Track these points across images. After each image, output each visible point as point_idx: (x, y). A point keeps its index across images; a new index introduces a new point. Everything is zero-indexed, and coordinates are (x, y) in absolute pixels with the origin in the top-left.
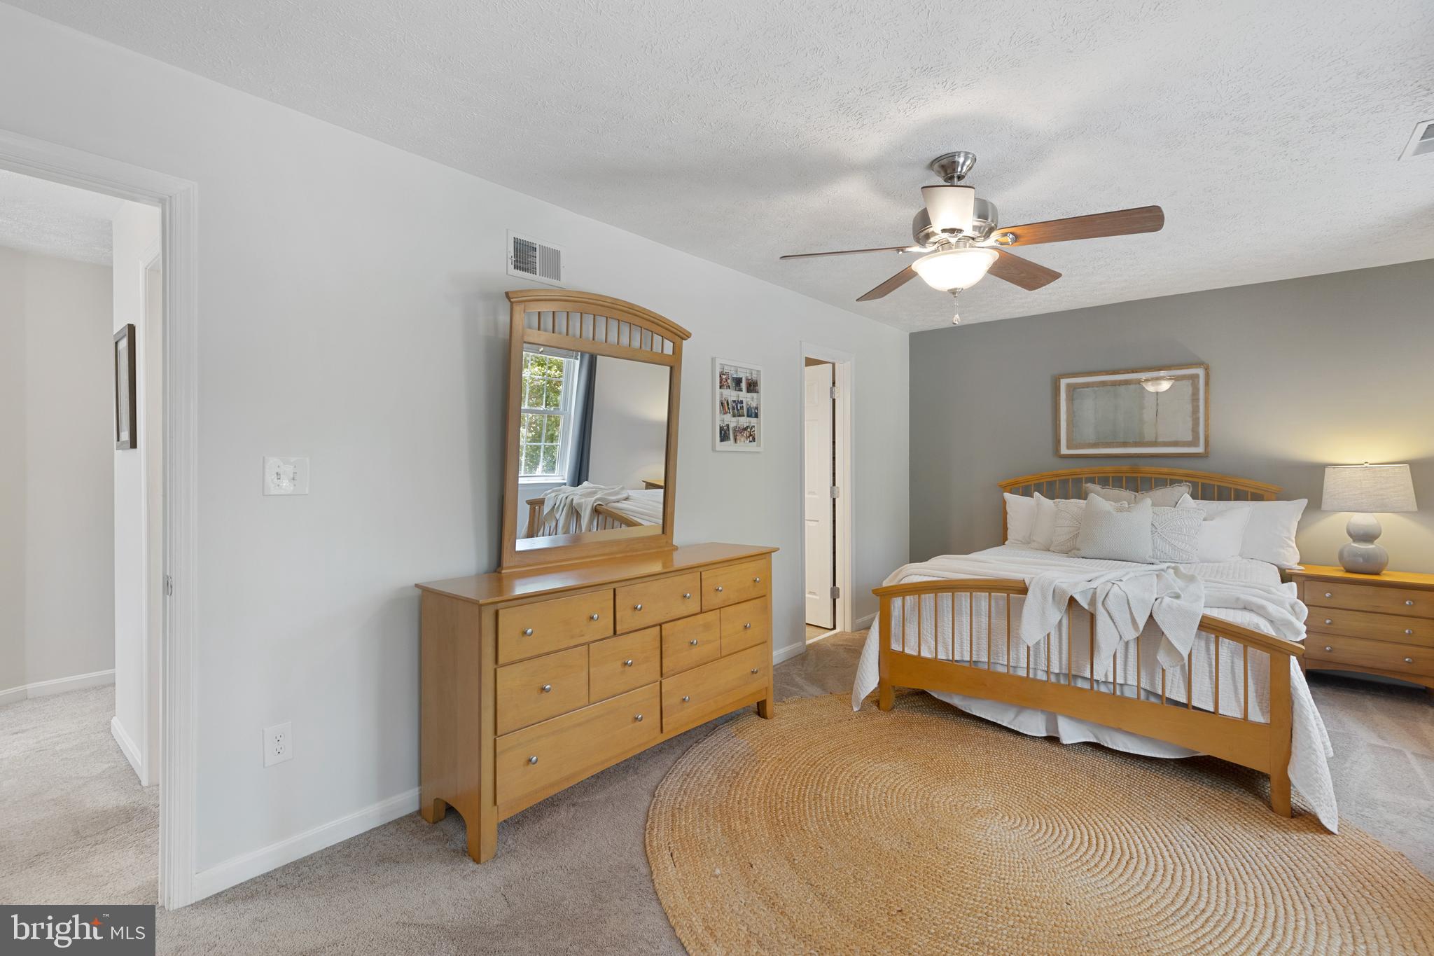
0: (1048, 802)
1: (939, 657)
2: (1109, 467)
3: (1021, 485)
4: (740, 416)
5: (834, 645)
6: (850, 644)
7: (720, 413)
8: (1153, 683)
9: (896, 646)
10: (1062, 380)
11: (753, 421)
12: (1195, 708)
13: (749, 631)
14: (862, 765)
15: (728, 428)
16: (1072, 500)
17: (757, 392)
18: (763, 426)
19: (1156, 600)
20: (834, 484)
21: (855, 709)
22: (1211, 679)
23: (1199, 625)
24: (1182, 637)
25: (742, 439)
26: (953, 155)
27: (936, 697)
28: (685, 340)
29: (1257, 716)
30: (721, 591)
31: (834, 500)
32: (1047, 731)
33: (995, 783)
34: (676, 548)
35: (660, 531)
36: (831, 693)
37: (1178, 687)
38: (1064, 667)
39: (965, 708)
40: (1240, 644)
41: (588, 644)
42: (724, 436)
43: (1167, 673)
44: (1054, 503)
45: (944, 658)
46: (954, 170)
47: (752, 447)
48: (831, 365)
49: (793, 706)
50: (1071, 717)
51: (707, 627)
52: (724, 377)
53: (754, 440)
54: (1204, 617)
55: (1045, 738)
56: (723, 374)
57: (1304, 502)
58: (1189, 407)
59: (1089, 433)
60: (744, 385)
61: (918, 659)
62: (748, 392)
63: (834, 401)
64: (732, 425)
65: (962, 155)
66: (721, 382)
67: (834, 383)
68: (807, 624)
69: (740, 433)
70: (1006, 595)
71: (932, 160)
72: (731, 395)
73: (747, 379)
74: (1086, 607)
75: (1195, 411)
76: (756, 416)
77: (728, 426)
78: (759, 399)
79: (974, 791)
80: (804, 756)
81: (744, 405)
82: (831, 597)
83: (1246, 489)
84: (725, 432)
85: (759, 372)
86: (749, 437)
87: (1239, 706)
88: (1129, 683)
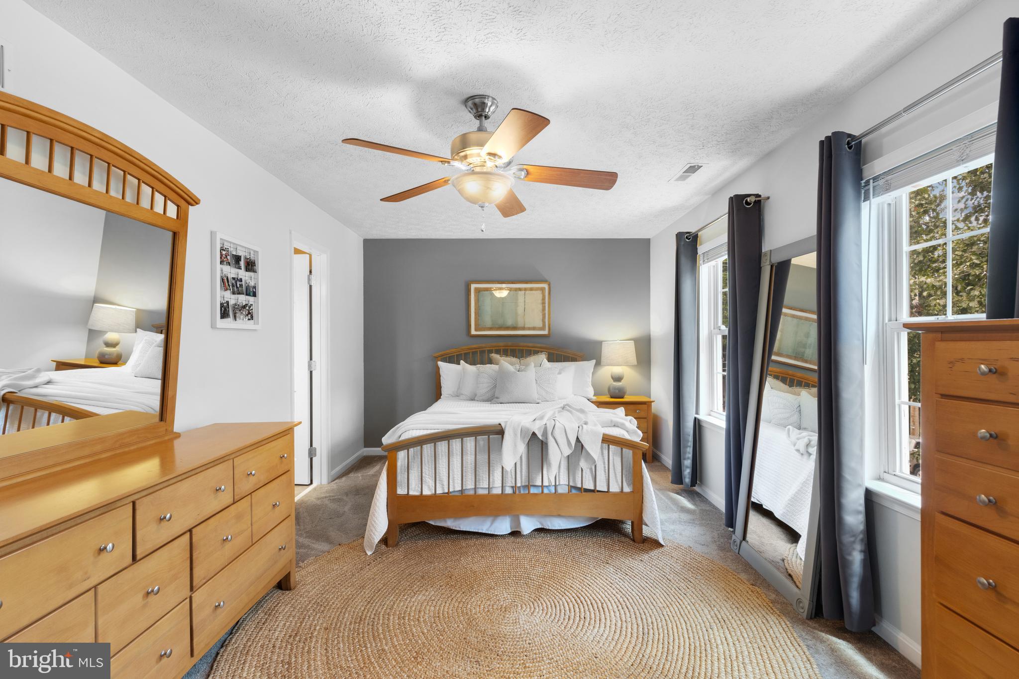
0: (539, 582)
1: (438, 492)
2: (501, 343)
3: (448, 356)
4: (239, 294)
5: (318, 499)
6: (332, 495)
7: (221, 289)
8: (574, 481)
9: (401, 491)
10: (472, 285)
11: (251, 299)
12: (598, 491)
13: (277, 509)
14: (402, 604)
15: (228, 305)
16: (487, 365)
17: (255, 271)
18: (262, 304)
19: (579, 427)
20: (311, 359)
21: (369, 553)
22: (605, 472)
23: (602, 440)
24: (594, 448)
25: (242, 317)
26: (483, 97)
27: (433, 524)
28: (192, 205)
29: (627, 489)
30: (254, 475)
31: (311, 372)
32: (511, 529)
33: (500, 580)
34: (178, 435)
35: (157, 419)
36: (340, 545)
37: (589, 480)
38: (523, 481)
39: (455, 527)
40: (618, 448)
41: (95, 587)
42: (224, 314)
43: (584, 471)
44: (476, 367)
45: (441, 492)
46: (483, 110)
47: (250, 325)
48: (308, 256)
49: (311, 569)
50: (527, 515)
51: (239, 517)
52: (224, 253)
53: (252, 318)
54: (604, 434)
55: (509, 534)
56: (223, 250)
57: (594, 362)
58: (540, 307)
59: (488, 320)
60: (242, 263)
61: (421, 498)
62: (246, 271)
63: (311, 287)
64: (232, 302)
65: (490, 99)
66: (221, 258)
67: (311, 272)
68: (296, 485)
69: (240, 310)
70: (487, 436)
71: (469, 96)
72: (231, 272)
73: (246, 258)
74: (540, 438)
75: (544, 309)
76: (254, 295)
77: (228, 302)
78: (257, 279)
79: (493, 593)
80: (347, 615)
81: (243, 283)
82: (309, 457)
83: (568, 355)
84: (225, 309)
85: (256, 252)
86: (247, 315)
87: (618, 485)
88: (561, 483)
